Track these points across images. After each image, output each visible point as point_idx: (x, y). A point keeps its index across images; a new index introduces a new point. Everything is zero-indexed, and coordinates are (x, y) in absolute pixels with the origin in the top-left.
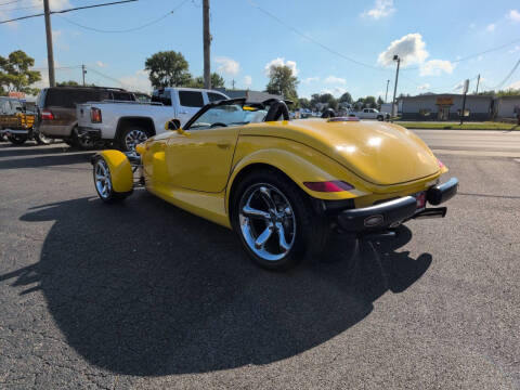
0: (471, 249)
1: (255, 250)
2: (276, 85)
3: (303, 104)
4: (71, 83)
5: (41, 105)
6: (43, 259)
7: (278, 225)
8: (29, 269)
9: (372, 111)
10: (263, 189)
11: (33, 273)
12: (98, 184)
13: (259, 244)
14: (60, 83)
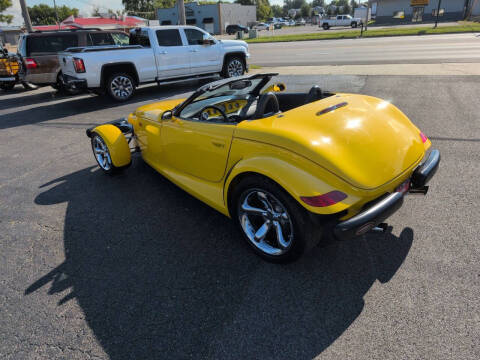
0: (448, 218)
1: (254, 242)
3: (276, 12)
4: (42, 6)
5: (23, 53)
6: (68, 255)
7: (276, 223)
8: (59, 270)
9: (345, 18)
10: (261, 194)
11: (64, 276)
12: (98, 157)
13: (258, 237)
14: (32, 7)
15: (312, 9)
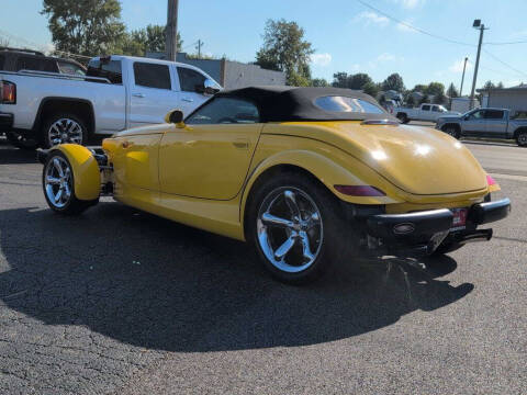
2: (273, 52)
7: (302, 234)
10: (289, 194)
12: (48, 188)
13: (279, 255)
15: (382, 93)
